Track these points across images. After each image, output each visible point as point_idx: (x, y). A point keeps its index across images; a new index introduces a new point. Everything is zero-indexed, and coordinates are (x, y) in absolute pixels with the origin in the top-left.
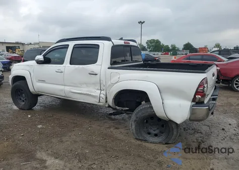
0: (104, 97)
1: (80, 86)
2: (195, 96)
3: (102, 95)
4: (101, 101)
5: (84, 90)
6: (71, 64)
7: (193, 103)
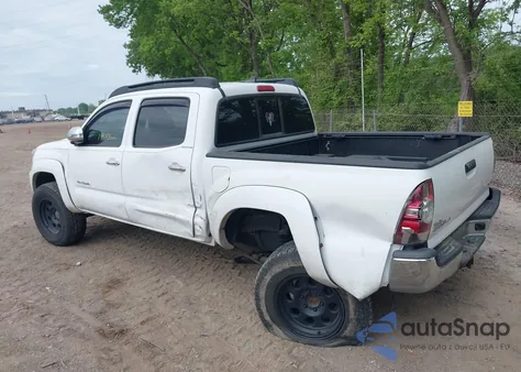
0: (204, 226)
1: (154, 196)
2: (399, 229)
3: (197, 220)
4: (197, 233)
5: (163, 207)
6: (134, 145)
7: (397, 248)
